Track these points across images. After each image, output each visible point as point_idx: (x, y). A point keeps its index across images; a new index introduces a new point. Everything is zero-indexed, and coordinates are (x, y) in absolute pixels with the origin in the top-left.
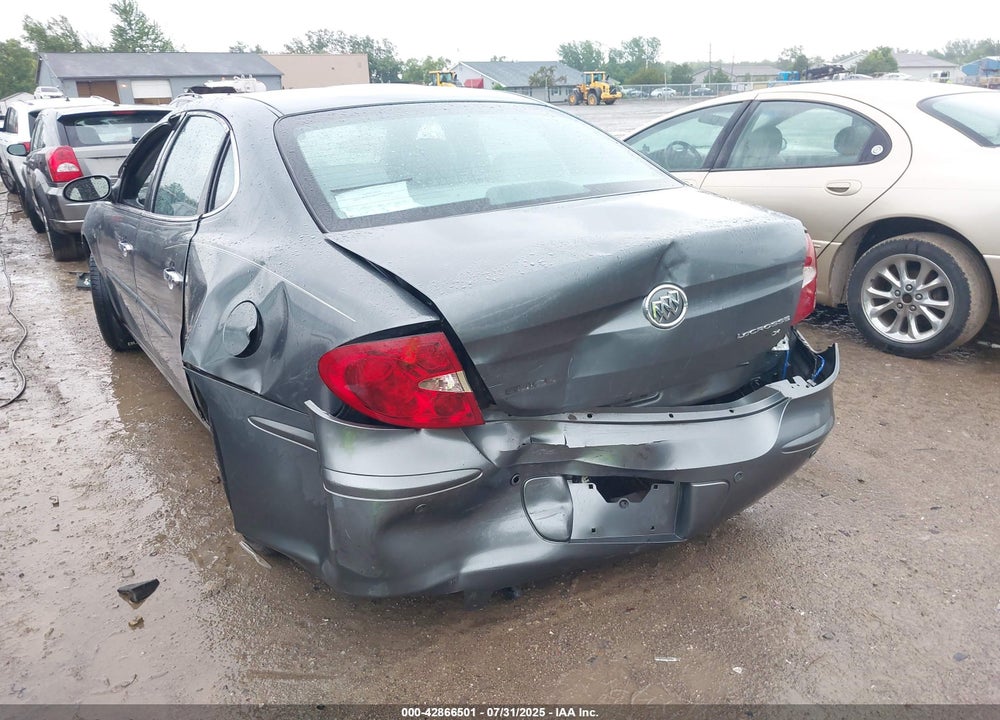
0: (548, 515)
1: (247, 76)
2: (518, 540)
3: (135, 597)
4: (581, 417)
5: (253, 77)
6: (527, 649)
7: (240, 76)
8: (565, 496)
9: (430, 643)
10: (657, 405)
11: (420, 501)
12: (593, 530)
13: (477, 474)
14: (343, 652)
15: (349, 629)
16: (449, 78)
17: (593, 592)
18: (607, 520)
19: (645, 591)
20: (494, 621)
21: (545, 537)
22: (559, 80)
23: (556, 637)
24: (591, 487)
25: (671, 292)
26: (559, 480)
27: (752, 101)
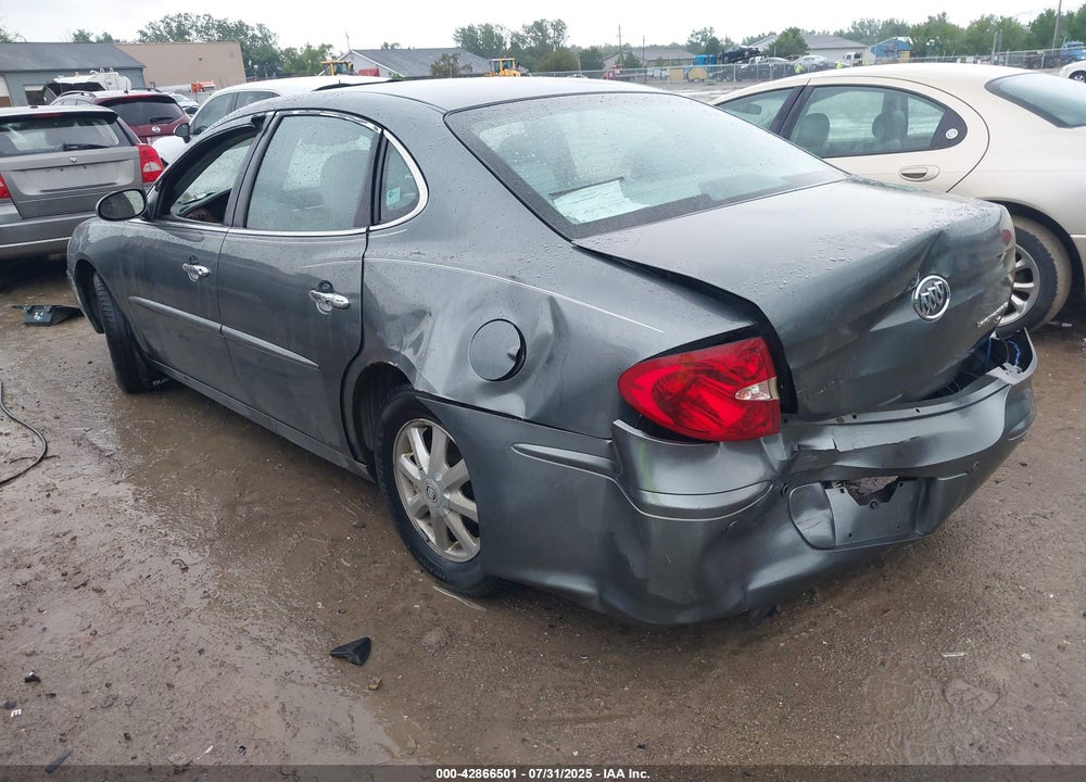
0: (813, 524)
1: (107, 70)
2: (790, 552)
3: (358, 659)
4: (848, 419)
5: (115, 70)
6: (811, 661)
7: (98, 70)
8: (824, 504)
9: (710, 668)
10: (898, 402)
11: (732, 519)
12: (850, 535)
13: (768, 487)
14: (626, 689)
15: (616, 665)
16: (344, 68)
17: (840, 599)
18: (859, 524)
19: (889, 591)
20: (760, 638)
21: (813, 547)
22: (463, 68)
23: (830, 647)
24: (842, 491)
25: (936, 283)
26: (818, 486)
27: (804, 87)
